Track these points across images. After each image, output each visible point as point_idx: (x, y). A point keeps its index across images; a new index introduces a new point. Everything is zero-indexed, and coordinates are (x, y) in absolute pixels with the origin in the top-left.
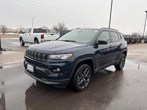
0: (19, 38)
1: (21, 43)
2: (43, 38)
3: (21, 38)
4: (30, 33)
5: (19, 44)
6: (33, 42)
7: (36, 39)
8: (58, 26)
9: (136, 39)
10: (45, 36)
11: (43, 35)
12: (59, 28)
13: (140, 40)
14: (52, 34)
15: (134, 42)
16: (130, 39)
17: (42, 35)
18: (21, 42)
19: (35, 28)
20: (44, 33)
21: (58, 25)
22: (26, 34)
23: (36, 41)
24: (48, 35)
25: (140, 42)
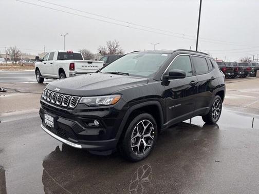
0: (34, 71)
1: (38, 79)
2: (74, 70)
3: (37, 69)
4: (52, 60)
5: (34, 80)
6: (57, 76)
7: (61, 71)
8: (107, 49)
9: (247, 69)
10: (76, 64)
11: (73, 64)
12: (109, 52)
13: (256, 71)
14: (89, 63)
15: (244, 75)
16: (235, 69)
17: (71, 64)
18: (38, 76)
19: (60, 51)
20: (75, 60)
21: (106, 46)
22: (45, 62)
23: (62, 74)
24: (83, 64)
25: (255, 75)
